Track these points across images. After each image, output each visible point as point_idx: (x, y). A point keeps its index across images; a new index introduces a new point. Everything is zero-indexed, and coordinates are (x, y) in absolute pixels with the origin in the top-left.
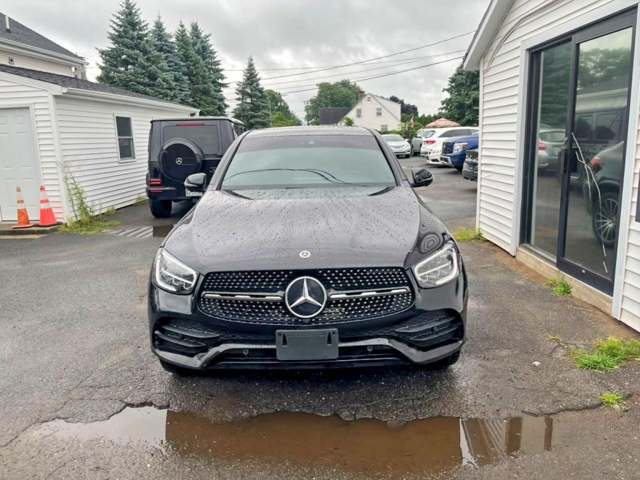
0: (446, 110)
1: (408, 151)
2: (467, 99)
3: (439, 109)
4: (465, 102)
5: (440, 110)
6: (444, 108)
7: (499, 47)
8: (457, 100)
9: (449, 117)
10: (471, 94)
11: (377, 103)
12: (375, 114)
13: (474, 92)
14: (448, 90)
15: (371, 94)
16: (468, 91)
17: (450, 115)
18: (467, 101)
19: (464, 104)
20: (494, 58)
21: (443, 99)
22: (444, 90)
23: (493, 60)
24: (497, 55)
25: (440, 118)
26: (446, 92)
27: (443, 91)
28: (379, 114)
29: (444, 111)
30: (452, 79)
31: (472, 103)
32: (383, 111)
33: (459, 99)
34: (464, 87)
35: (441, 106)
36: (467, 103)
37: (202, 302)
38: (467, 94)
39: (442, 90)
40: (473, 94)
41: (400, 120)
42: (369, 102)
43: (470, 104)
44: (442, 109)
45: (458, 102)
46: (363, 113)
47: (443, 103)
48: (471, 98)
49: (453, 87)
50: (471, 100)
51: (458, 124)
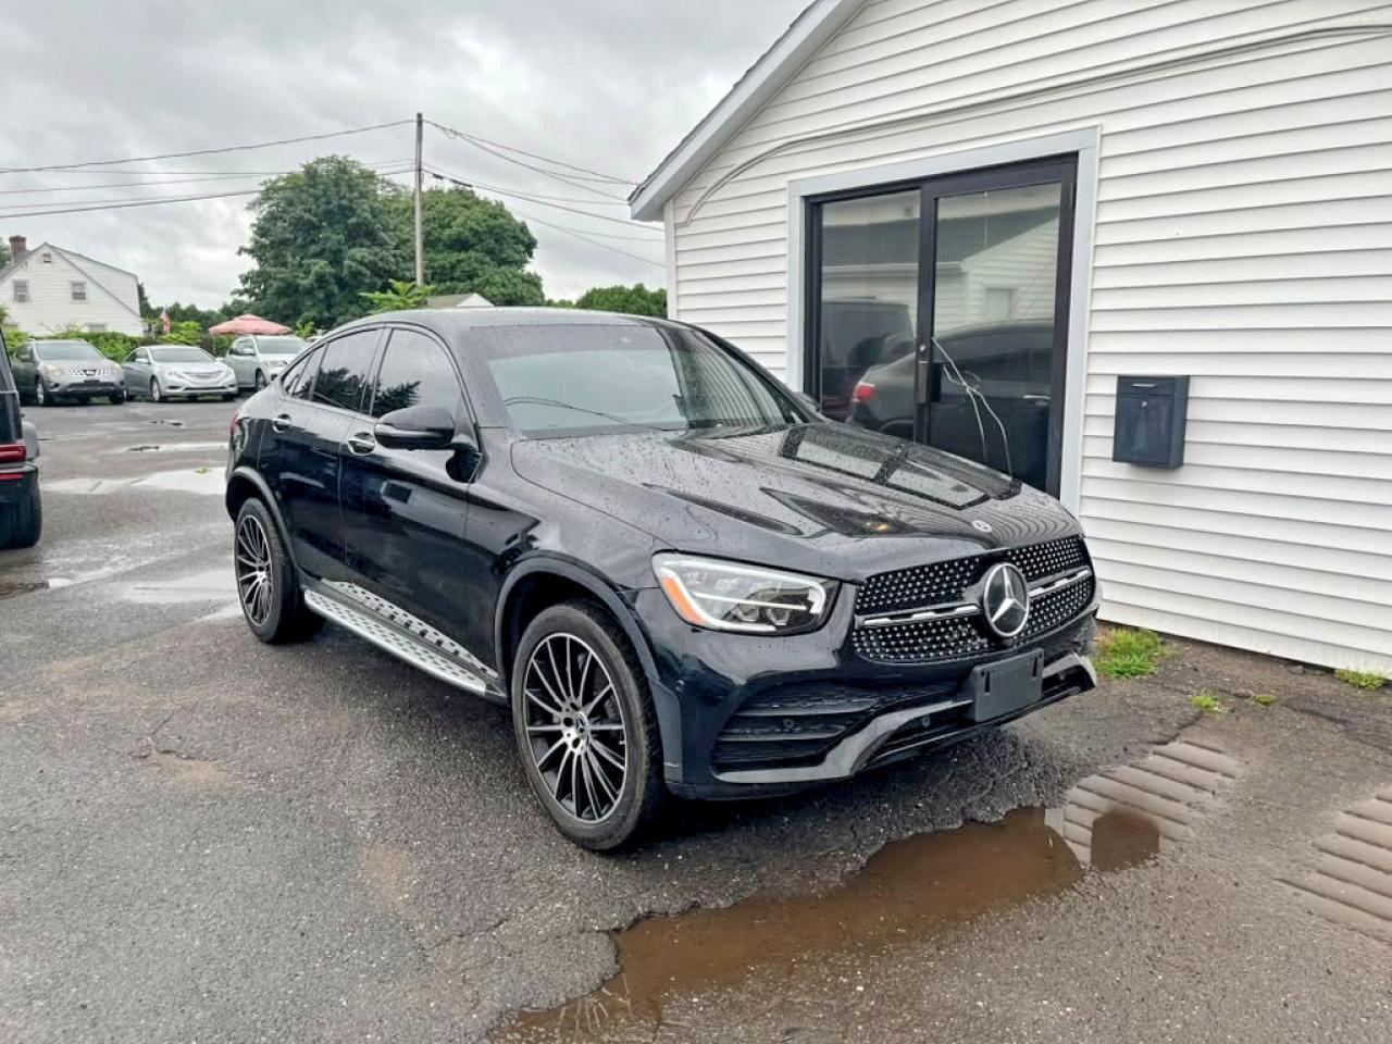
0: (250, 297)
1: (232, 386)
2: (302, 275)
3: (233, 293)
4: (299, 281)
5: (237, 296)
6: (246, 291)
7: (720, 185)
8: (280, 276)
9: (262, 311)
10: (309, 265)
11: (69, 267)
12: (70, 295)
13: (316, 261)
14: (251, 252)
15: (52, 247)
16: (302, 258)
17: (264, 308)
18: (303, 278)
19: (298, 286)
20: (704, 203)
21: (245, 272)
22: (242, 250)
23: (701, 204)
24: (710, 199)
25: (240, 314)
26: (245, 256)
27: (239, 253)
28: (79, 296)
29: (245, 298)
30: (259, 228)
31: (316, 285)
32: (90, 290)
33: (283, 273)
34: (292, 248)
35: (240, 287)
36: (304, 282)
37: (855, 639)
38: (301, 265)
39: (237, 250)
40: (315, 264)
41: (138, 312)
42: (48, 265)
43: (312, 285)
44: (241, 293)
45: (282, 280)
46: (32, 292)
47: (245, 280)
48: (312, 273)
49: (263, 246)
50: (312, 278)
51: (289, 329)
